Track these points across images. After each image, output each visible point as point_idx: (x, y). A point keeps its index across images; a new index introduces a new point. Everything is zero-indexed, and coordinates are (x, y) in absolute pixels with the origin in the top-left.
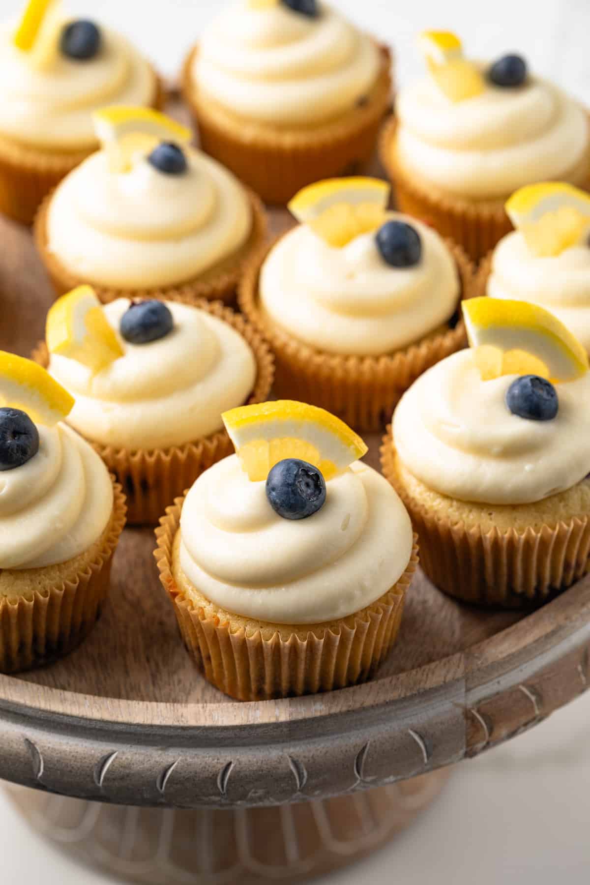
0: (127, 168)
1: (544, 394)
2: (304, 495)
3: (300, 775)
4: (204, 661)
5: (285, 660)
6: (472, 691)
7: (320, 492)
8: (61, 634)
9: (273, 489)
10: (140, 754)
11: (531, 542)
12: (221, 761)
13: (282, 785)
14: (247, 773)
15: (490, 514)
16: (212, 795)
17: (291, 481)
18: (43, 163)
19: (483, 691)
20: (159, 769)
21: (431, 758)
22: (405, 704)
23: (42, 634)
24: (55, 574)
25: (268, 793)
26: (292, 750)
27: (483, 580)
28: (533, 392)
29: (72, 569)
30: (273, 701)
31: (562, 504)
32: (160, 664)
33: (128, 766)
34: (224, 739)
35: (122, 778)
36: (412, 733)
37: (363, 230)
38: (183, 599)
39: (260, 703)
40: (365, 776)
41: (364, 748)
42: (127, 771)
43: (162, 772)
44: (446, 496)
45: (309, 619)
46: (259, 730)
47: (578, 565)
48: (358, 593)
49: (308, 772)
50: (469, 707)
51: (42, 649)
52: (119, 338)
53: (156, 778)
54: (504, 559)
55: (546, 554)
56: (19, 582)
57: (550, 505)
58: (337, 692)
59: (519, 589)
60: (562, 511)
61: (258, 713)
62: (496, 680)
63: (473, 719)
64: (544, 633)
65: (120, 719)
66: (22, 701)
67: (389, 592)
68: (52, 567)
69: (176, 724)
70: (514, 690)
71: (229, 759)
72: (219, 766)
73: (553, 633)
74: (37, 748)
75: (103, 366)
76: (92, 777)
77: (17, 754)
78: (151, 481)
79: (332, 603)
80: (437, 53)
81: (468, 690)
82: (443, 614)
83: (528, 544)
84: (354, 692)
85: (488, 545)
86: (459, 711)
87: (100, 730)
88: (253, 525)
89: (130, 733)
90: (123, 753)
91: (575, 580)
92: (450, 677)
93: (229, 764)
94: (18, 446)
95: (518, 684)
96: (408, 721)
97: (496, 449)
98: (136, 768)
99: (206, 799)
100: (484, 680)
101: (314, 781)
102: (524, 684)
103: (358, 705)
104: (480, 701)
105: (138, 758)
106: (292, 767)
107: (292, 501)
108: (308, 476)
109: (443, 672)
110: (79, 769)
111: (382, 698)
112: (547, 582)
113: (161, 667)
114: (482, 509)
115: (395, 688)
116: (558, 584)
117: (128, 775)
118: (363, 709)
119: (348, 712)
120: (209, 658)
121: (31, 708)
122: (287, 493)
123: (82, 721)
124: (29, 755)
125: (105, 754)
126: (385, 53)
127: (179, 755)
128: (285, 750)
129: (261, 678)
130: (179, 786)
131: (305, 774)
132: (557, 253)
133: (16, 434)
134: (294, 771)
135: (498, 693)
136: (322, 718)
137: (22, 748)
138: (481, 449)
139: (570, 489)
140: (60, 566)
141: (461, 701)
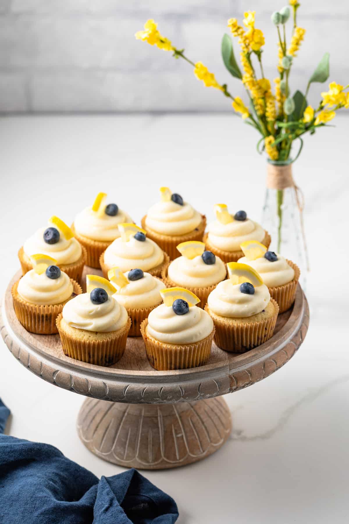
0: (128, 241)
1: (250, 287)
2: (183, 308)
3: (182, 391)
4: (155, 360)
5: (178, 355)
6: (231, 370)
7: (188, 308)
8: (113, 356)
9: (175, 306)
10: (137, 385)
11: (247, 328)
12: (160, 387)
13: (177, 394)
14: (167, 390)
15: (236, 320)
16: (157, 398)
17: (180, 303)
18: (101, 245)
19: (234, 371)
20: (142, 389)
21: (220, 389)
22: (212, 371)
23: (108, 354)
24: (112, 334)
25: (173, 397)
26: (180, 384)
27: (234, 342)
28: (247, 286)
29: (117, 334)
30: (174, 370)
31: (256, 318)
32: (141, 366)
33: (133, 389)
34: (161, 380)
35: (131, 393)
36: (214, 381)
37: (198, 255)
38: (149, 339)
39: (171, 371)
40: (201, 393)
41: (201, 384)
42: (133, 390)
43: (143, 390)
44: (223, 316)
45: (184, 342)
46: (171, 377)
47: (261, 339)
48: (198, 335)
49: (185, 391)
50: (230, 375)
51: (108, 360)
52: (128, 280)
53: (141, 392)
54: (240, 335)
55: (252, 333)
56: (102, 336)
57: (253, 318)
58: (193, 368)
59: (245, 345)
60: (256, 320)
61: (170, 373)
62: (238, 368)
63: (232, 378)
64: (252, 355)
65: (131, 374)
66: (103, 371)
67: (207, 337)
68: (112, 332)
69: (147, 375)
70: (243, 371)
71: (162, 386)
72: (159, 388)
73: (254, 356)
74: (107, 385)
75: (124, 286)
76: (122, 392)
77: (101, 387)
78: (137, 320)
79: (191, 337)
80: (219, 209)
81: (230, 370)
82: (223, 355)
83: (247, 329)
84: (197, 368)
85: (235, 329)
86: (228, 376)
87: (125, 378)
88: (169, 316)
89: (134, 379)
90: (132, 385)
91: (261, 344)
92: (225, 365)
93: (162, 388)
94: (103, 297)
95: (245, 370)
96: (213, 378)
97: (237, 301)
98: (136, 389)
99: (155, 399)
100: (235, 367)
101: (186, 394)
102: (246, 370)
103: (199, 371)
104: (233, 373)
105: (136, 386)
106: (180, 389)
107: (180, 309)
108: (184, 303)
109: (223, 364)
110: (119, 390)
111: (205, 369)
112: (253, 343)
113: (142, 367)
114: (233, 319)
115: (209, 367)
116: (256, 344)
117: (133, 391)
118: (200, 372)
119: (196, 372)
120: (156, 359)
121: (105, 372)
122: (179, 307)
123: (120, 375)
124: (104, 387)
125: (126, 385)
126: (204, 217)
127: (148, 385)
128: (178, 384)
129: (171, 363)
130: (147, 395)
131: (184, 391)
132: (255, 260)
133: (102, 294)
134: (181, 390)
135: (239, 372)
136: (189, 374)
137: (102, 385)
138: (233, 301)
139: (258, 314)
140: (114, 332)
141: (228, 373)
